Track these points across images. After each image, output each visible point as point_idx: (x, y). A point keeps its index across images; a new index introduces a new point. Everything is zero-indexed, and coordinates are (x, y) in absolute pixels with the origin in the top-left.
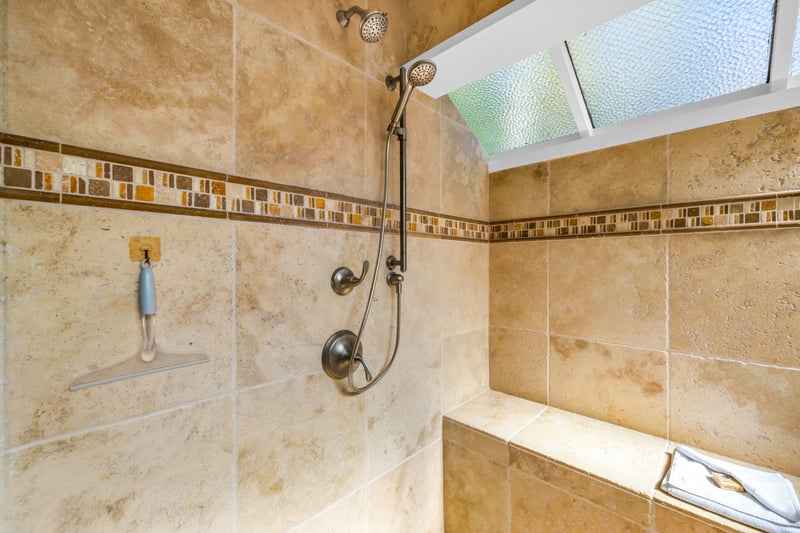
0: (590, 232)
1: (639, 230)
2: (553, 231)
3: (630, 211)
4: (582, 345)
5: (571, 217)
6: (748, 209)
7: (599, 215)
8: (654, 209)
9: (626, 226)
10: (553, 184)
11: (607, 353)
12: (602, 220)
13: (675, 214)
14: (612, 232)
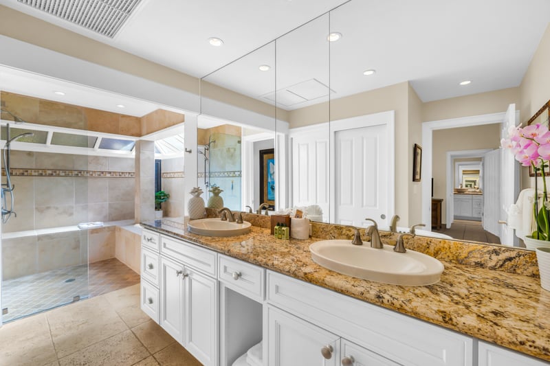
0: (51, 175)
1: (66, 176)
2: (36, 174)
3: (64, 171)
4: (48, 208)
5: (44, 170)
6: (91, 173)
7: (55, 171)
8: (71, 171)
9: (63, 174)
10: (36, 159)
11: (57, 208)
12: (55, 172)
13: (76, 173)
14: (59, 175)
